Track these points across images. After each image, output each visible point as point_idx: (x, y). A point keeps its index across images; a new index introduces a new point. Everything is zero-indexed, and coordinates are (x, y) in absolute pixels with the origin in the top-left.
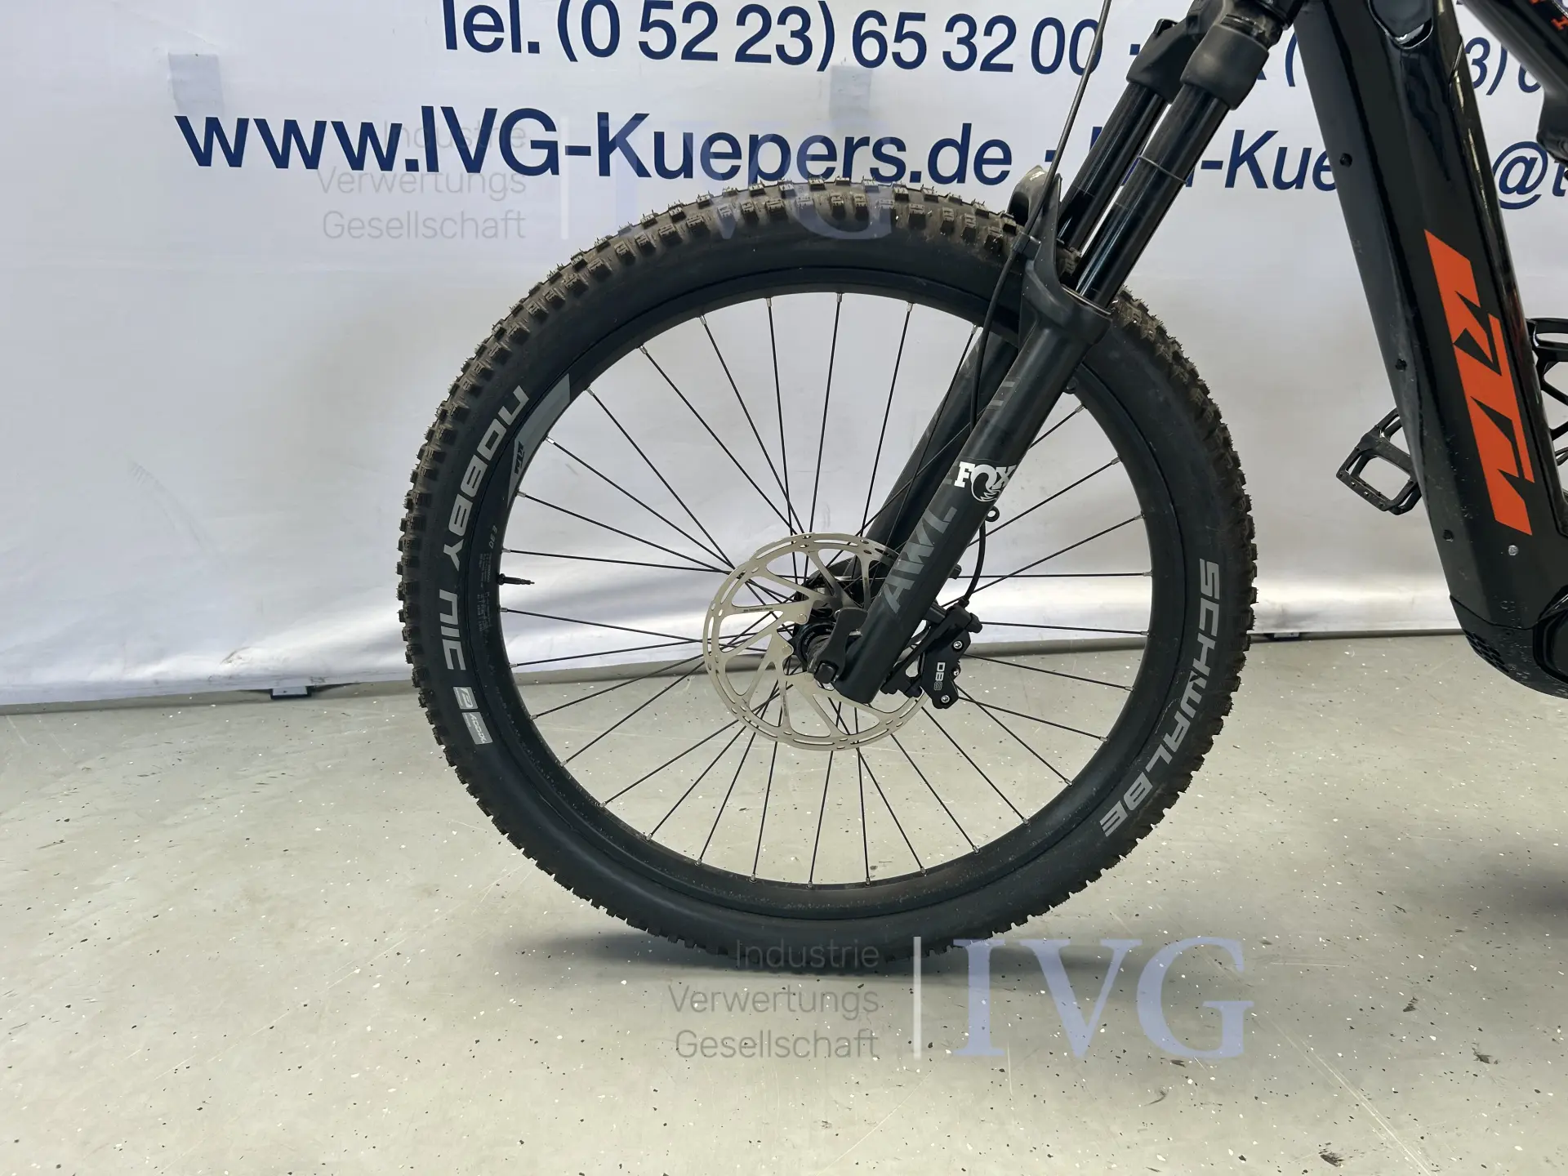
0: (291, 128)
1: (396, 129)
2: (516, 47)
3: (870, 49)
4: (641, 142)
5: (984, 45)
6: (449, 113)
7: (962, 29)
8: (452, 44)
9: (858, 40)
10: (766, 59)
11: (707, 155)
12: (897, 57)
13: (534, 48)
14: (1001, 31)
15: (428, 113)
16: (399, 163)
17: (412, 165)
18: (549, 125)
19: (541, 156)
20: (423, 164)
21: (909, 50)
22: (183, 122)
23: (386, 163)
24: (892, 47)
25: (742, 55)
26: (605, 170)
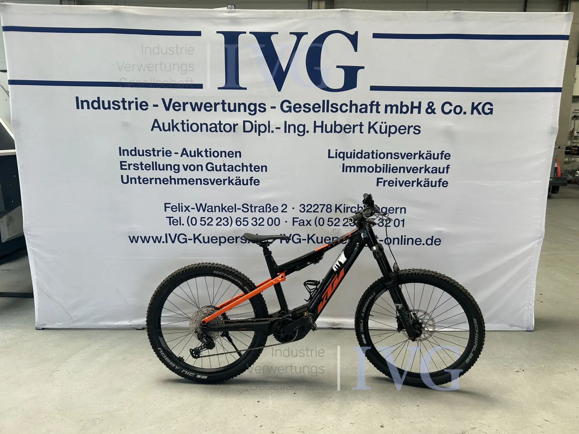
0: (145, 237)
1: (161, 237)
2: (180, 225)
3: (239, 223)
4: (201, 238)
5: (259, 222)
6: (169, 234)
7: (254, 220)
8: (170, 224)
9: (236, 222)
10: (221, 225)
11: (212, 240)
12: (243, 224)
13: (183, 225)
14: (261, 220)
15: (166, 234)
16: (161, 242)
17: (163, 242)
18: (185, 236)
19: (184, 240)
20: (165, 242)
21: (245, 223)
22: (129, 237)
23: (159, 242)
24: (242, 223)
25: (217, 225)
26: (195, 242)
